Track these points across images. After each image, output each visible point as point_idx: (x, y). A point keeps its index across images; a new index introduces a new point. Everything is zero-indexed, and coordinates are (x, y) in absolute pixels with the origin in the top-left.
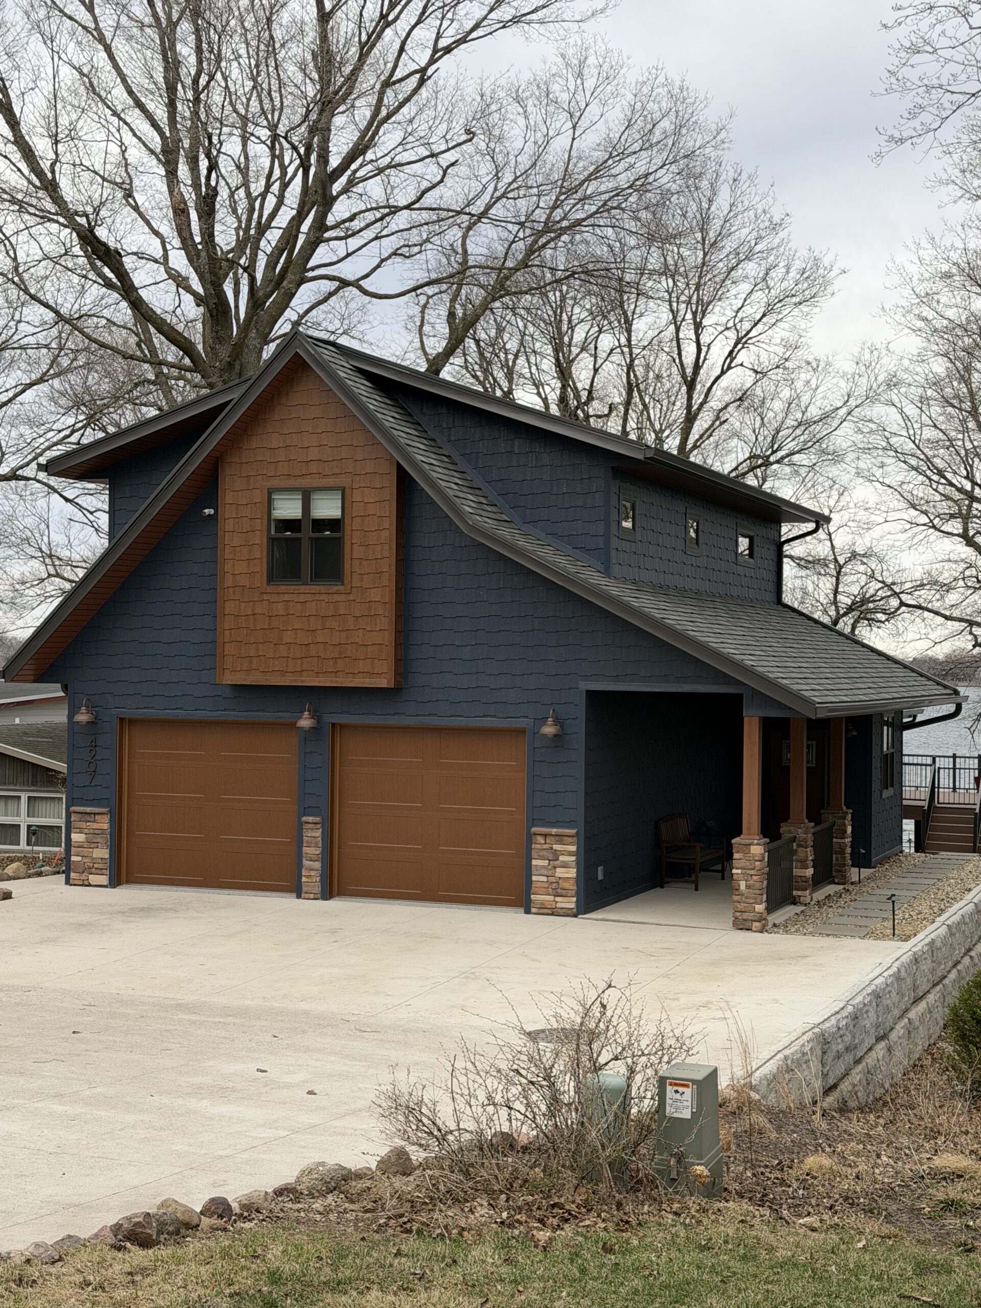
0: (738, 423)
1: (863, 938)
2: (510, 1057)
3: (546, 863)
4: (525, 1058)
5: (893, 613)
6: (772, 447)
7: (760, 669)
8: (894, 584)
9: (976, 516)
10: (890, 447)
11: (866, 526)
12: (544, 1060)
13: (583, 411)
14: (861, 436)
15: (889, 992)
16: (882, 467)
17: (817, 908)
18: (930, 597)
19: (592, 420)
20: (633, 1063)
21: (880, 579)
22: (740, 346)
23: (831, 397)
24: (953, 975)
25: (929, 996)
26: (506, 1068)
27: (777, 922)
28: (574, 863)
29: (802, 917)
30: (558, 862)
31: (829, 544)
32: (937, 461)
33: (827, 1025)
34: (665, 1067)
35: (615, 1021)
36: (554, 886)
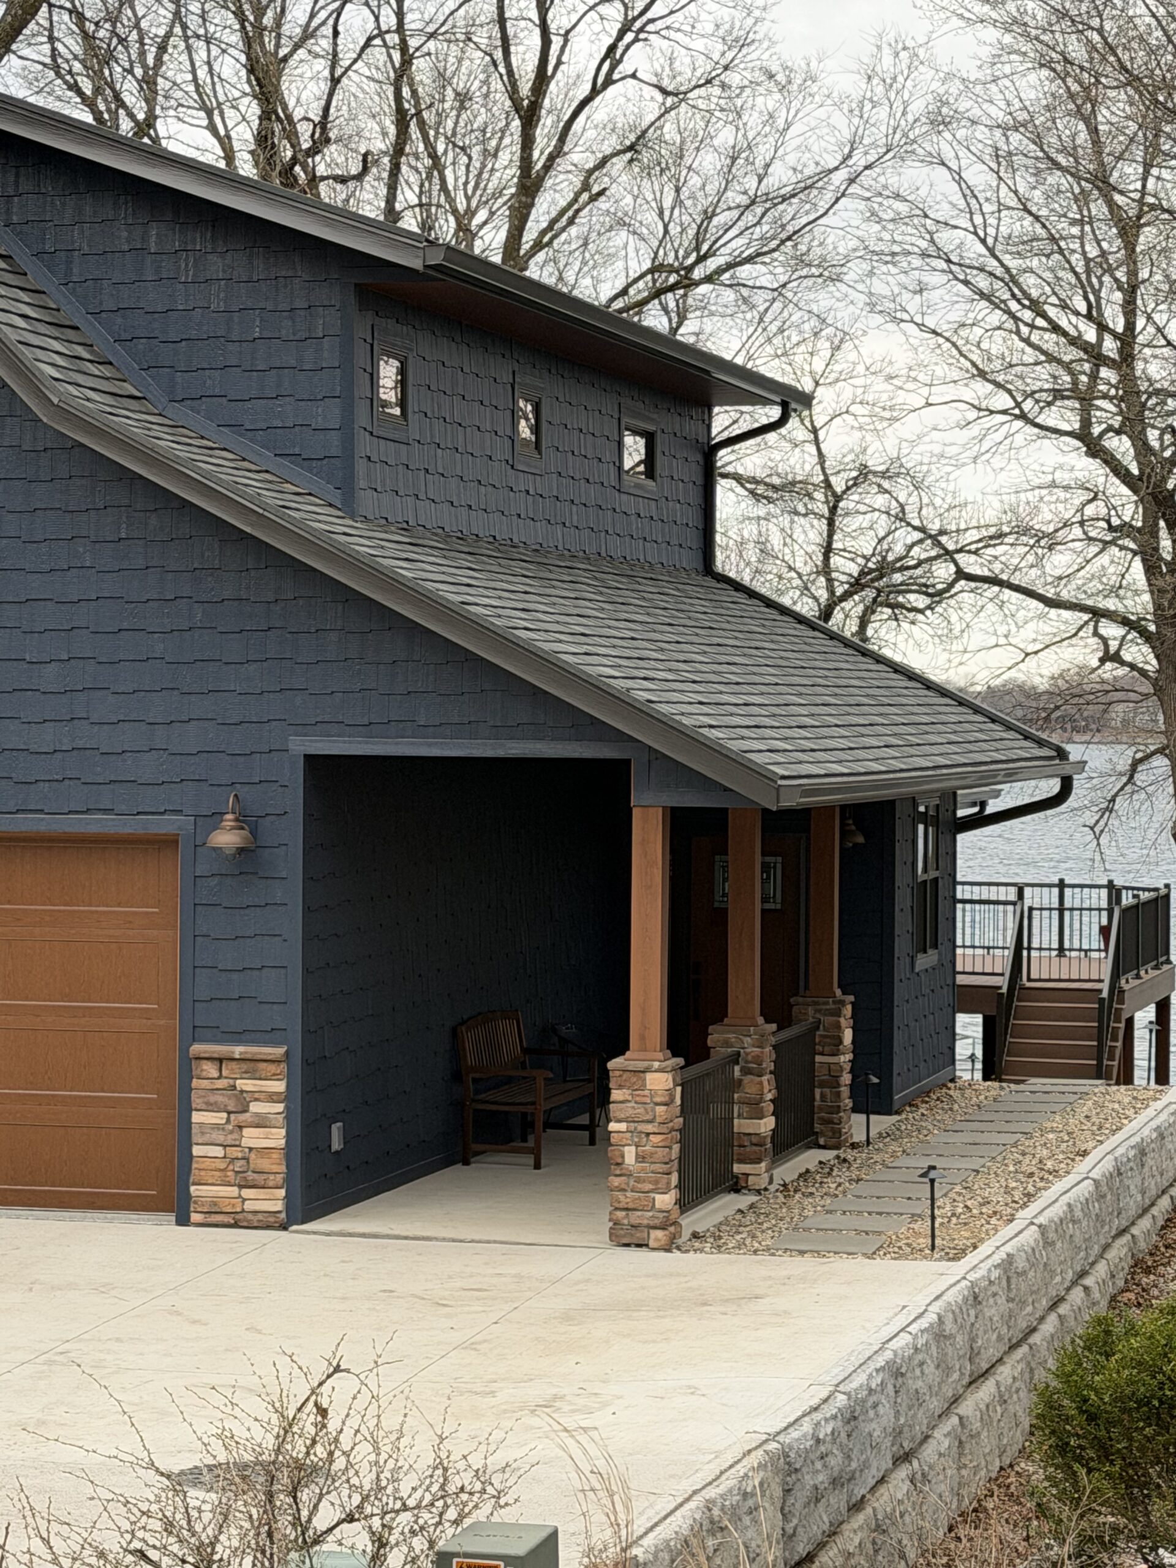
0: (629, 199)
1: (871, 1256)
2: (126, 1526)
3: (220, 1118)
4: (157, 1525)
5: (940, 593)
6: (697, 248)
7: (664, 708)
8: (942, 532)
9: (1105, 396)
10: (935, 252)
11: (887, 414)
12: (198, 1528)
13: (304, 168)
14: (878, 227)
15: (921, 1364)
16: (921, 291)
17: (781, 1199)
18: (1015, 561)
19: (323, 188)
20: (383, 1526)
21: (916, 523)
22: (629, 37)
23: (815, 148)
24: (1050, 1325)
25: (1001, 1369)
26: (116, 1548)
27: (700, 1229)
28: (281, 1117)
29: (751, 1217)
30: (246, 1116)
31: (813, 449)
32: (1029, 282)
33: (795, 1434)
34: (450, 1532)
35: (346, 1442)
36: (239, 1165)
